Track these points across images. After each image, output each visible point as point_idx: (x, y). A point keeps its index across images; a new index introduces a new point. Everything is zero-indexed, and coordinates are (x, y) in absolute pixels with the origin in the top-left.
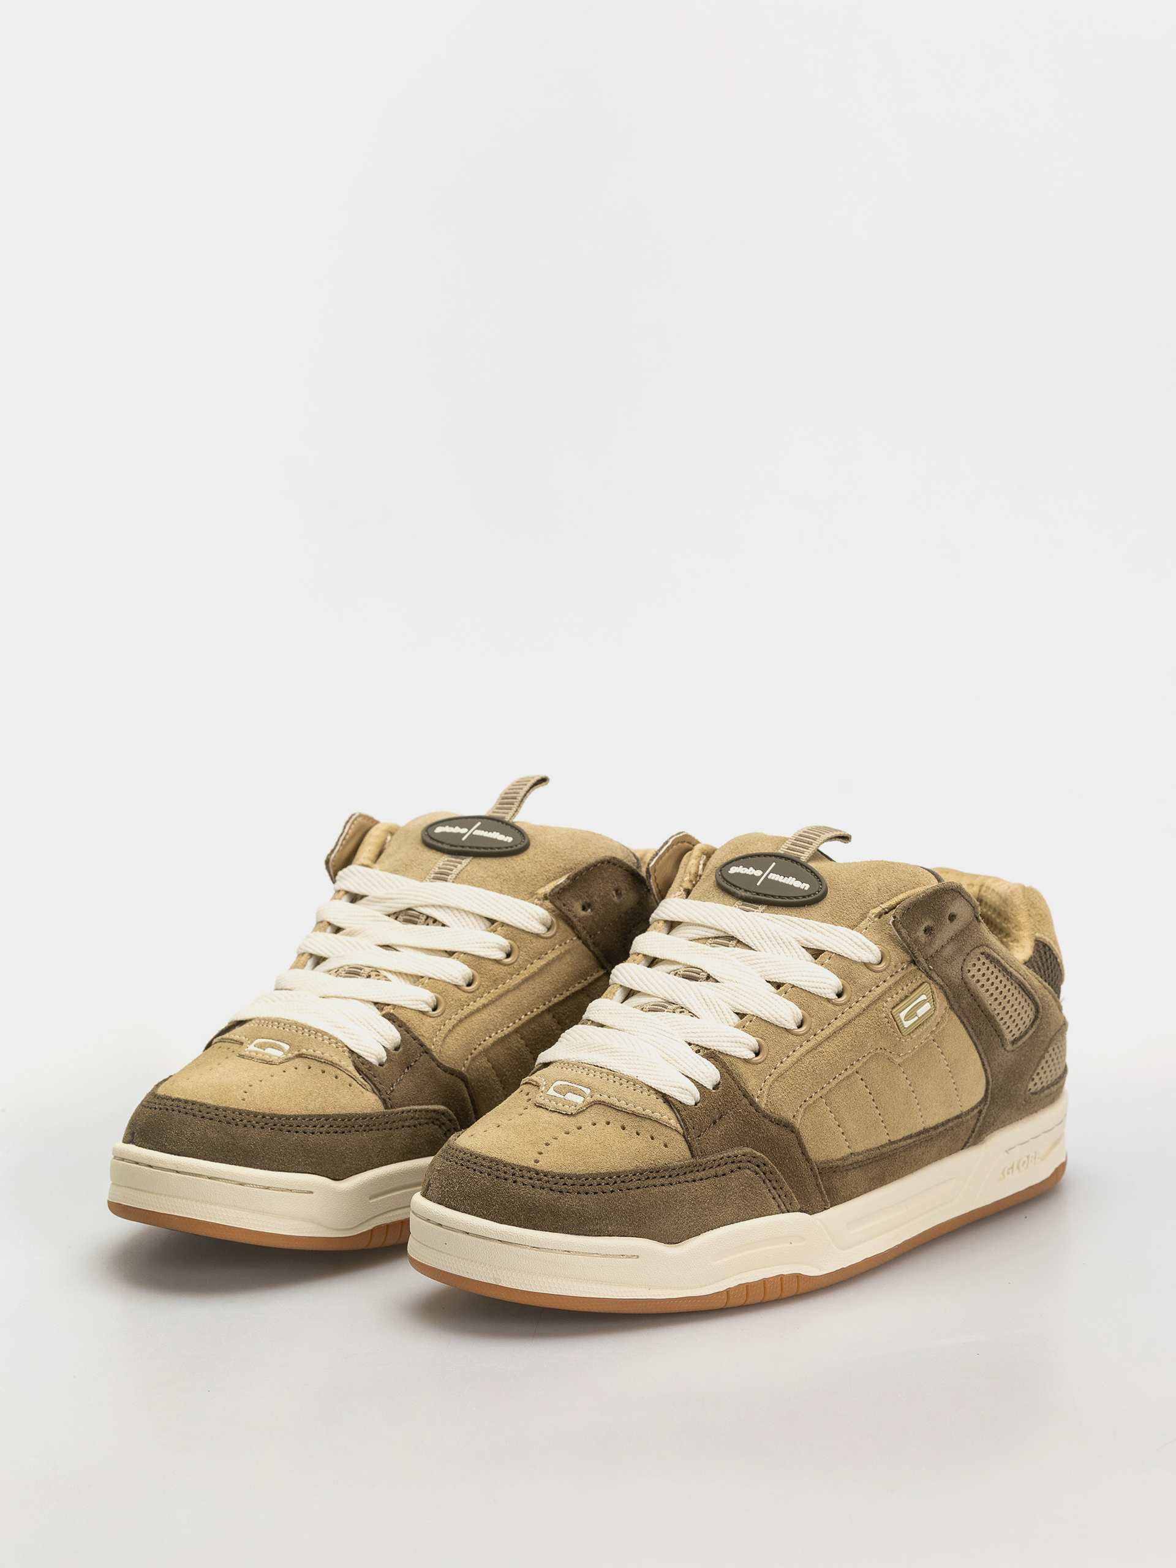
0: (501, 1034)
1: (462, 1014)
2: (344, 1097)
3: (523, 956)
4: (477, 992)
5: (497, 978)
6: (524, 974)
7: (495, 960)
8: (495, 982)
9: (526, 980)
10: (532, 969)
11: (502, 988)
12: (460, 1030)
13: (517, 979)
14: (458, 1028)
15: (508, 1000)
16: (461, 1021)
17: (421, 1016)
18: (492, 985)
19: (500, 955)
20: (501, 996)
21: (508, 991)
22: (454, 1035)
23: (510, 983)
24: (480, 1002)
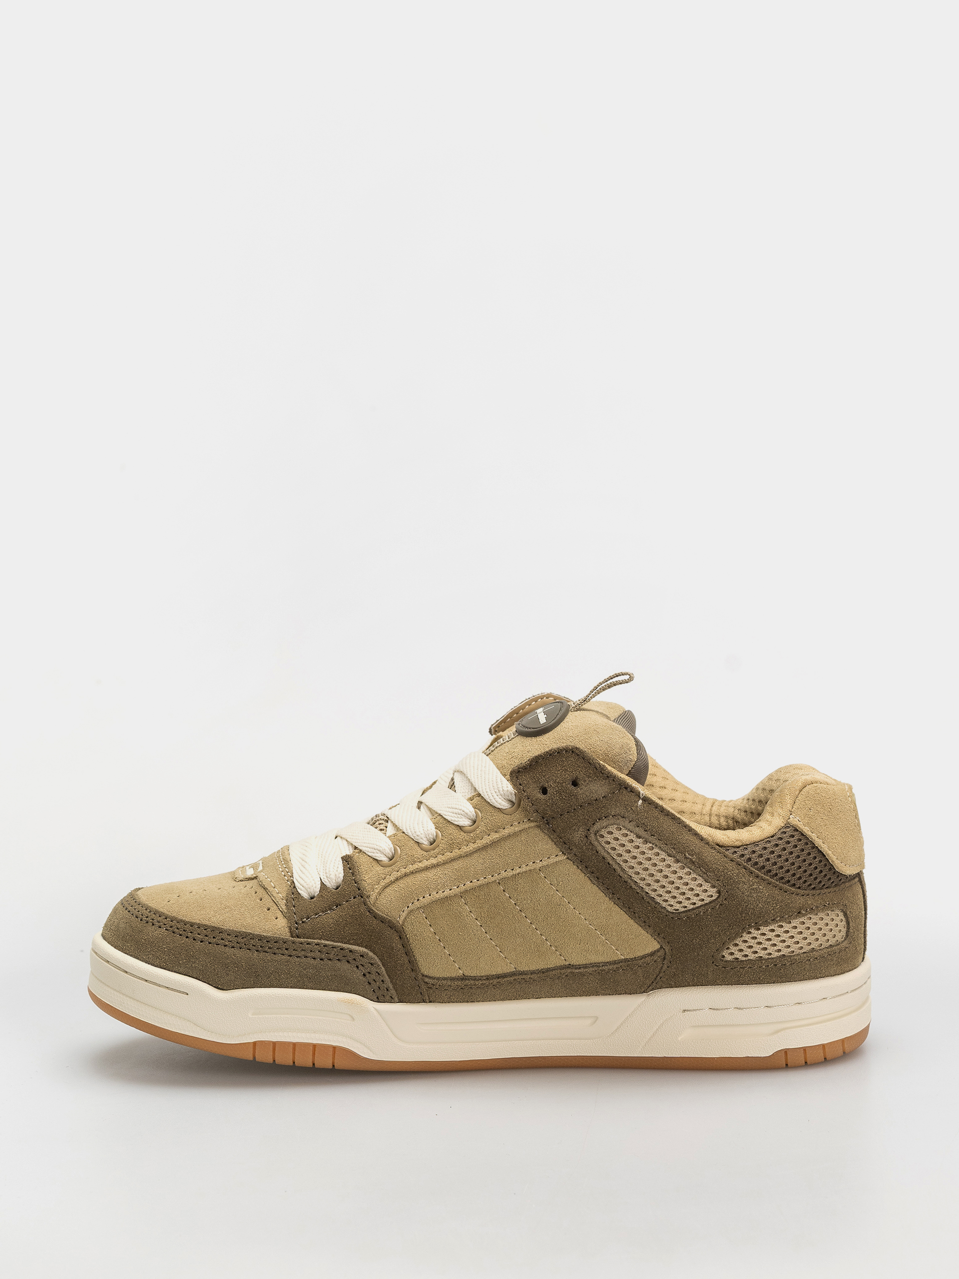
0: (441, 895)
1: (411, 868)
2: (253, 917)
3: (482, 827)
4: (432, 852)
5: (453, 843)
6: (479, 843)
7: (458, 826)
8: (451, 847)
9: (478, 850)
10: (487, 840)
11: (456, 852)
12: (402, 884)
13: (472, 847)
14: (401, 881)
15: (457, 865)
16: (406, 875)
17: (374, 863)
18: (447, 848)
19: (465, 822)
20: (453, 860)
21: (460, 857)
22: (395, 887)
23: (465, 849)
24: (433, 861)
